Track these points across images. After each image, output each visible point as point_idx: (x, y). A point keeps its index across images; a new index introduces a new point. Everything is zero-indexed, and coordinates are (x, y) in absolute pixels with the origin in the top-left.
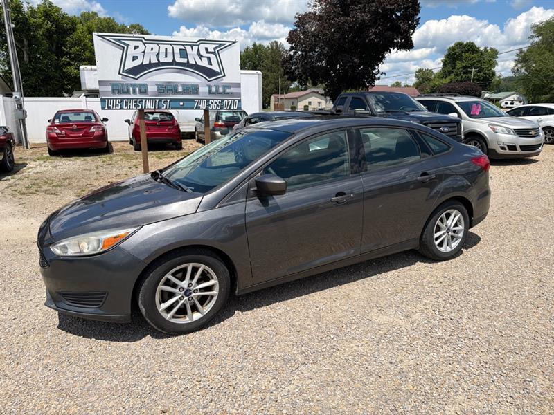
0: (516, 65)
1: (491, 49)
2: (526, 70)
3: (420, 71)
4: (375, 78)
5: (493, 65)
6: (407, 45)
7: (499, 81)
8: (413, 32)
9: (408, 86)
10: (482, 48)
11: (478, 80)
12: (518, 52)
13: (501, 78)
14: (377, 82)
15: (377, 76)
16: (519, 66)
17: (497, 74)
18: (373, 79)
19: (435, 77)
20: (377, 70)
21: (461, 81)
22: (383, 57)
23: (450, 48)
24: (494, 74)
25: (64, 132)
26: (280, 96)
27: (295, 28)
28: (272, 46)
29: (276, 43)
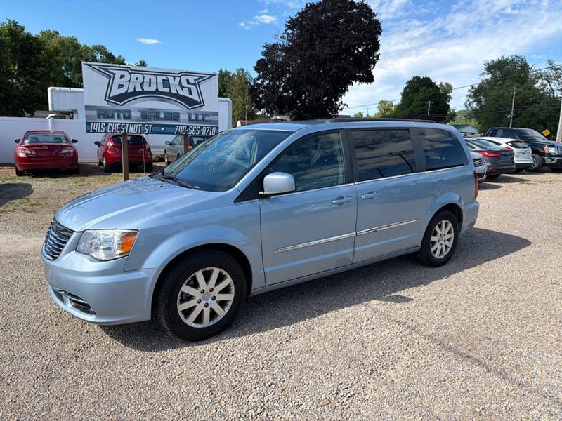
0: (468, 100)
1: (446, 84)
2: (477, 105)
3: (382, 102)
4: (338, 109)
5: (448, 98)
6: (369, 78)
7: (454, 114)
8: (374, 67)
9: (369, 116)
10: (438, 84)
11: (434, 112)
12: (470, 88)
13: (456, 111)
14: (340, 113)
15: (340, 107)
16: (471, 100)
17: (451, 107)
18: (336, 109)
19: (395, 109)
20: (340, 102)
21: (419, 114)
22: (346, 89)
23: (409, 82)
24: (448, 106)
25: (34, 152)
26: (246, 121)
27: (263, 57)
28: (239, 73)
29: (242, 70)
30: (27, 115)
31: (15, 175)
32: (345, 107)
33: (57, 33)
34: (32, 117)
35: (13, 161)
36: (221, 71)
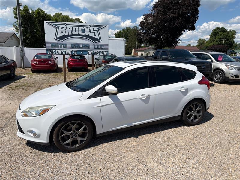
1: (233, 30)
3: (200, 40)
5: (234, 37)
6: (193, 28)
7: (237, 45)
8: (196, 23)
9: (194, 46)
10: (228, 30)
11: (226, 44)
13: (237, 43)
14: (178, 44)
17: (235, 42)
18: (177, 43)
19: (206, 43)
20: (178, 39)
21: (218, 45)
22: (182, 33)
23: (214, 30)
24: (234, 41)
25: (38, 63)
26: (136, 49)
27: (143, 20)
28: (134, 28)
29: (136, 26)
31: (31, 72)
32: (181, 42)
33: (61, 14)
35: (30, 66)
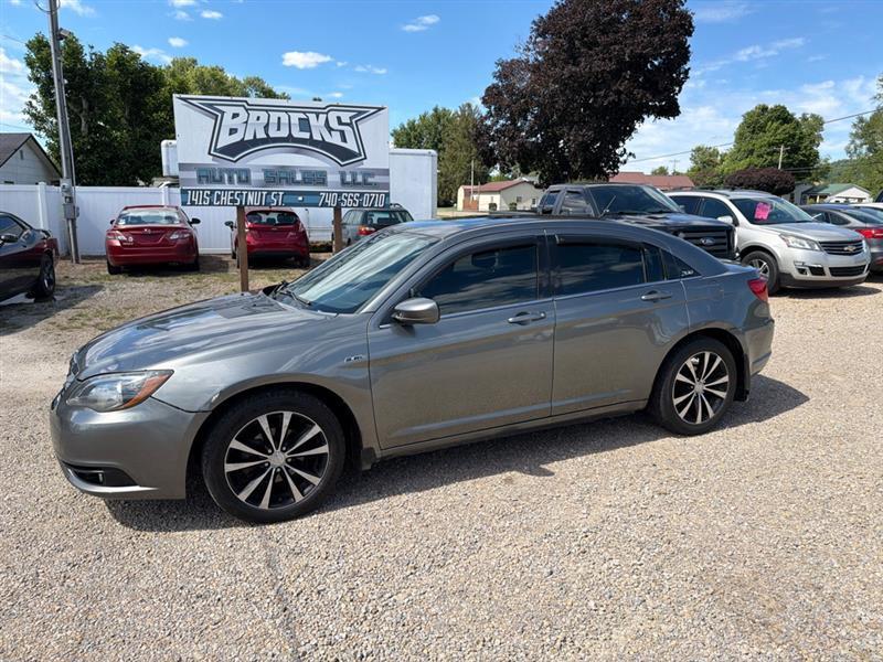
0: (853, 142)
1: (813, 116)
2: (869, 150)
3: (699, 150)
4: (619, 161)
5: (816, 140)
6: (671, 110)
7: (827, 168)
8: (680, 91)
9: (678, 174)
10: (798, 116)
11: (791, 164)
12: (855, 120)
13: (830, 162)
14: (622, 168)
15: (621, 159)
16: (858, 142)
17: (822, 156)
18: (615, 163)
19: (722, 161)
20: (621, 149)
21: (763, 167)
22: (633, 129)
23: (748, 114)
24: (816, 155)
25: (131, 239)
26: (472, 187)
27: (496, 82)
28: (463, 111)
29: (469, 105)
30: (141, 183)
31: (107, 272)
32: (631, 158)
33: (195, 62)
34: (148, 186)
35: (103, 252)
36: (436, 110)
